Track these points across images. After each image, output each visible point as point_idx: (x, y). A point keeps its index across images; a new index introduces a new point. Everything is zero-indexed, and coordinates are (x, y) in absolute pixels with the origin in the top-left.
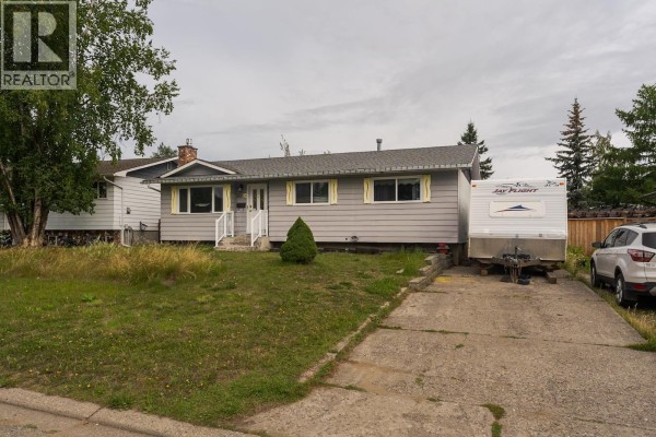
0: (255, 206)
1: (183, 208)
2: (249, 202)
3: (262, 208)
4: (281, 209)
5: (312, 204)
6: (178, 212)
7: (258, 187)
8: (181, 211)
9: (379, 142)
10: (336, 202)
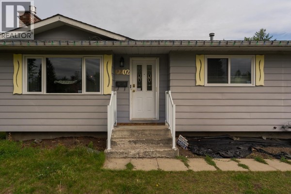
0: (140, 85)
1: (34, 85)
2: (133, 81)
3: (149, 88)
4: (188, 90)
5: (229, 84)
6: (25, 92)
7: (144, 62)
8: (30, 89)
9: (212, 35)
10: (262, 83)
